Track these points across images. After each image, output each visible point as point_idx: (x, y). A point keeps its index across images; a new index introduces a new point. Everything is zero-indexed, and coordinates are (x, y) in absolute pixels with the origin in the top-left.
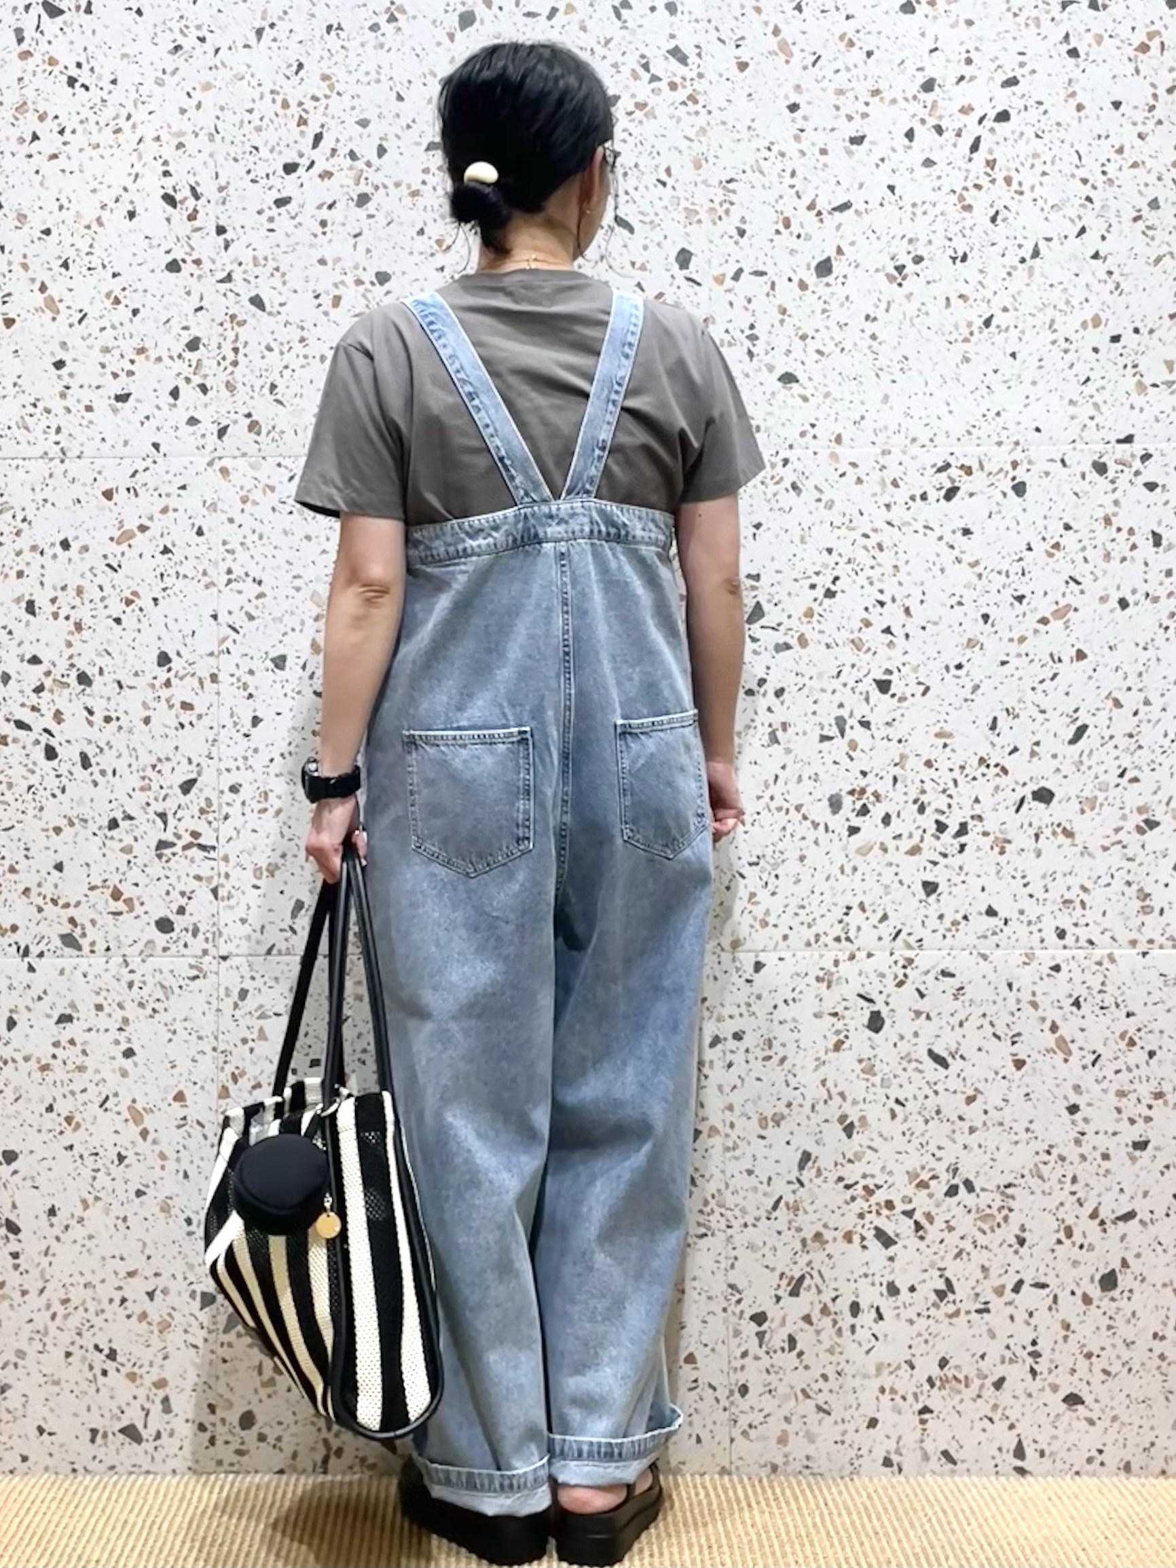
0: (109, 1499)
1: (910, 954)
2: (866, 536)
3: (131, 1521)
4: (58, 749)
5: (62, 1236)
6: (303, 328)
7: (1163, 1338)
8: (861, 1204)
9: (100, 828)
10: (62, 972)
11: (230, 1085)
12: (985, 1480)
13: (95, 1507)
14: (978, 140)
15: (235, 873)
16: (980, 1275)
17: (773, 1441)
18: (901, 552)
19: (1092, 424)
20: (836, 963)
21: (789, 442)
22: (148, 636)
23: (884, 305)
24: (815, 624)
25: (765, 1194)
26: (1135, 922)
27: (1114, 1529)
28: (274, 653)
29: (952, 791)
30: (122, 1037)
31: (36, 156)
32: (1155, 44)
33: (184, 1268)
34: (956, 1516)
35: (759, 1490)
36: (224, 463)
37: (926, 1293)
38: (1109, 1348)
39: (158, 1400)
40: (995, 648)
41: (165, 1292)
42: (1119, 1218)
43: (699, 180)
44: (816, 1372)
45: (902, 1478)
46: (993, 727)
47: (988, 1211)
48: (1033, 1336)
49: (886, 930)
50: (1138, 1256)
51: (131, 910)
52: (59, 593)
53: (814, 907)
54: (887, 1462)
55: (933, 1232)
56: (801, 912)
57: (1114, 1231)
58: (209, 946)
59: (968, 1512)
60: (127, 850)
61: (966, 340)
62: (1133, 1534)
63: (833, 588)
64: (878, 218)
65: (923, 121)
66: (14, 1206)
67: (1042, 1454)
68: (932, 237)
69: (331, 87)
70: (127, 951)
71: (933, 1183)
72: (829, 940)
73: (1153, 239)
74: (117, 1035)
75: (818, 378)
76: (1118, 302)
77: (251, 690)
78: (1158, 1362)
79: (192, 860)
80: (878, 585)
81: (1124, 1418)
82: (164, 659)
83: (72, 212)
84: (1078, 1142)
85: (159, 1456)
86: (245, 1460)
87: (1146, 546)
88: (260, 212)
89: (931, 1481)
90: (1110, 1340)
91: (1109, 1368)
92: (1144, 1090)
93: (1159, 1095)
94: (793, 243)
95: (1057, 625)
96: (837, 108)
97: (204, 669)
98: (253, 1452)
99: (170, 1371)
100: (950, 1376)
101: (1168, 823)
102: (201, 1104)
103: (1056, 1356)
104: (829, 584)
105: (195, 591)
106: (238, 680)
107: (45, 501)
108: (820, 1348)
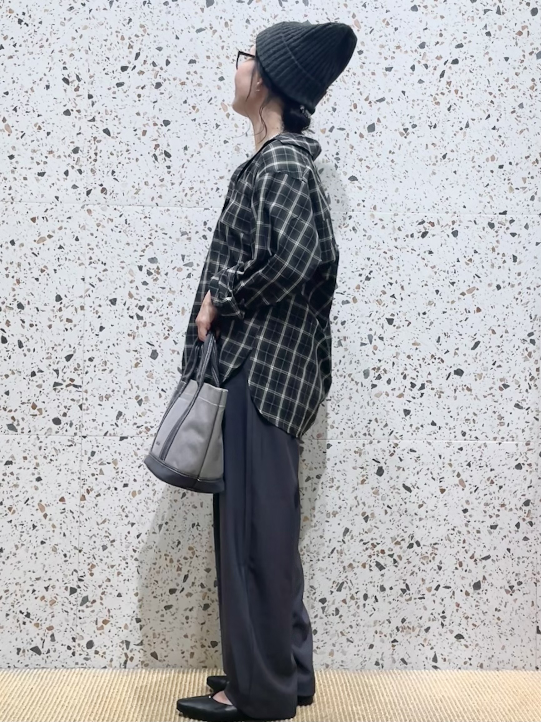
1: (396, 441)
2: (385, 253)
4: (8, 339)
5: (6, 562)
6: (128, 145)
7: (500, 610)
8: (370, 551)
9: (27, 376)
10: (8, 441)
11: (86, 494)
12: (419, 671)
14: (444, 72)
15: (89, 398)
16: (421, 582)
17: (327, 654)
18: (400, 259)
19: (488, 205)
20: (364, 445)
21: (352, 208)
22: (51, 287)
23: (398, 146)
24: (361, 292)
25: (328, 547)
26: (496, 429)
27: (473, 692)
28: (111, 297)
29: (419, 369)
30: (36, 472)
31: (2, 57)
32: (525, 32)
33: (62, 576)
35: (320, 675)
36: (90, 207)
37: (397, 590)
38: (476, 614)
39: (49, 635)
40: (441, 306)
41: (53, 587)
42: (483, 559)
44: (347, 624)
45: (383, 670)
46: (438, 341)
47: (426, 555)
48: (443, 609)
49: (387, 431)
51: (41, 414)
52: (9, 266)
53: (355, 419)
54: (377, 664)
55: (401, 564)
56: (349, 422)
57: (481, 564)
58: (78, 431)
59: (411, 685)
60: (39, 386)
61: (434, 164)
63: (369, 276)
64: (397, 106)
65: (419, 62)
67: (445, 660)
68: (421, 116)
69: (145, 31)
70: (38, 432)
71: (402, 543)
72: (361, 435)
73: (520, 122)
74: (33, 471)
75: (367, 179)
76: (502, 149)
77: (99, 314)
78: (497, 621)
79: (70, 392)
80: (390, 275)
81: (481, 644)
82: (58, 298)
83: (19, 84)
84: (466, 525)
85: (49, 661)
86: (88, 662)
87: (510, 261)
88: (109, 89)
89: (396, 672)
90: (477, 611)
91: (475, 623)
92: (497, 503)
93: (503, 505)
94: (358, 116)
95: (468, 296)
96: (380, 54)
97: (78, 303)
98: (92, 659)
99: (55, 622)
100: (406, 626)
101: (513, 386)
102: (72, 503)
103: (453, 618)
104: (367, 274)
105: (74, 267)
106: (94, 309)
107: (3, 221)
108: (349, 614)
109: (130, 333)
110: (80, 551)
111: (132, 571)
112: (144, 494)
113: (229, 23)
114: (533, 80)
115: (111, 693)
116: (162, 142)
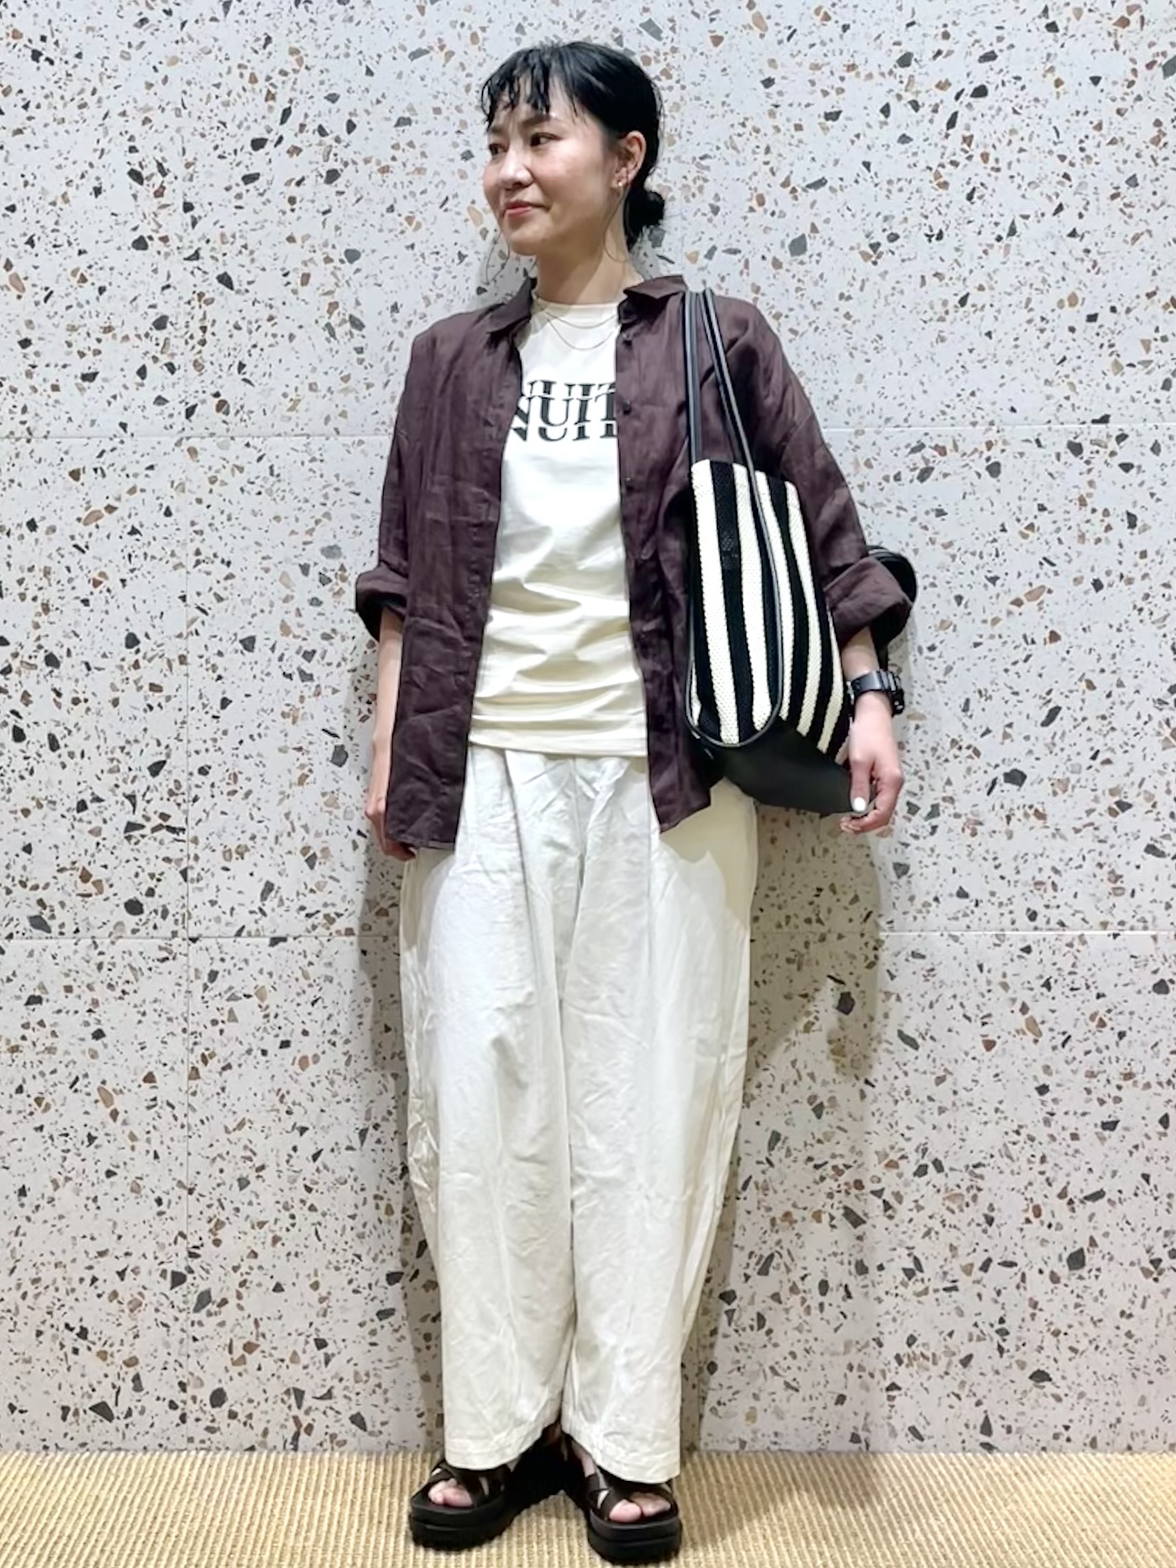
0: (80, 1475)
1: (881, 935)
3: (103, 1497)
4: (26, 731)
5: (33, 1217)
6: (271, 307)
7: (1130, 1316)
8: (830, 1184)
9: (68, 810)
10: (31, 954)
11: (200, 1066)
12: (952, 1455)
13: (68, 1483)
14: (955, 116)
15: (203, 856)
16: (948, 1254)
17: (741, 1418)
18: (873, 530)
19: (1066, 404)
20: (807, 944)
22: (116, 616)
23: (858, 284)
26: (1106, 904)
27: (1081, 1505)
28: (243, 635)
29: (925, 773)
30: (91, 1018)
32: (1135, 19)
33: (154, 1247)
34: (923, 1491)
35: (728, 1466)
36: (194, 443)
37: (894, 1272)
38: (1076, 1325)
39: (129, 1378)
40: (968, 630)
41: (136, 1271)
42: (1087, 1198)
43: (672, 156)
44: (785, 1348)
45: (870, 1454)
46: (966, 708)
47: (957, 1191)
48: (1002, 1313)
49: (857, 912)
50: (1106, 1235)
51: (100, 892)
52: (26, 574)
53: (785, 889)
54: (855, 1439)
55: (902, 1211)
56: (772, 894)
57: (1083, 1211)
58: (179, 928)
59: (935, 1487)
60: (96, 832)
61: (942, 319)
62: (1099, 1509)
64: (853, 196)
65: (899, 97)
67: (1009, 1430)
68: (908, 213)
69: (300, 61)
70: (95, 932)
71: (901, 1162)
72: (800, 922)
73: (1130, 216)
74: (87, 1017)
76: (1095, 280)
77: (219, 672)
78: (1125, 1340)
79: (161, 843)
81: (1091, 1394)
82: (132, 641)
83: (38, 188)
84: (1047, 1122)
85: (130, 1433)
86: (216, 1437)
87: (1121, 527)
88: (228, 189)
89: (898, 1457)
90: (1079, 1318)
91: (1076, 1346)
92: (1114, 1071)
93: (1128, 1076)
94: (768, 220)
95: (1030, 607)
96: (813, 83)
97: (173, 650)
98: (223, 1428)
99: (140, 1349)
100: (918, 1353)
101: (1140, 805)
102: (171, 1086)
103: (1024, 1334)
105: (163, 572)
106: (207, 661)
107: (12, 481)
108: (789, 1326)
109: (287, 709)
110: (191, 1192)
111: (303, 1234)
112: (325, 1065)
113: (480, 33)
114: (1158, 123)
116: (344, 296)
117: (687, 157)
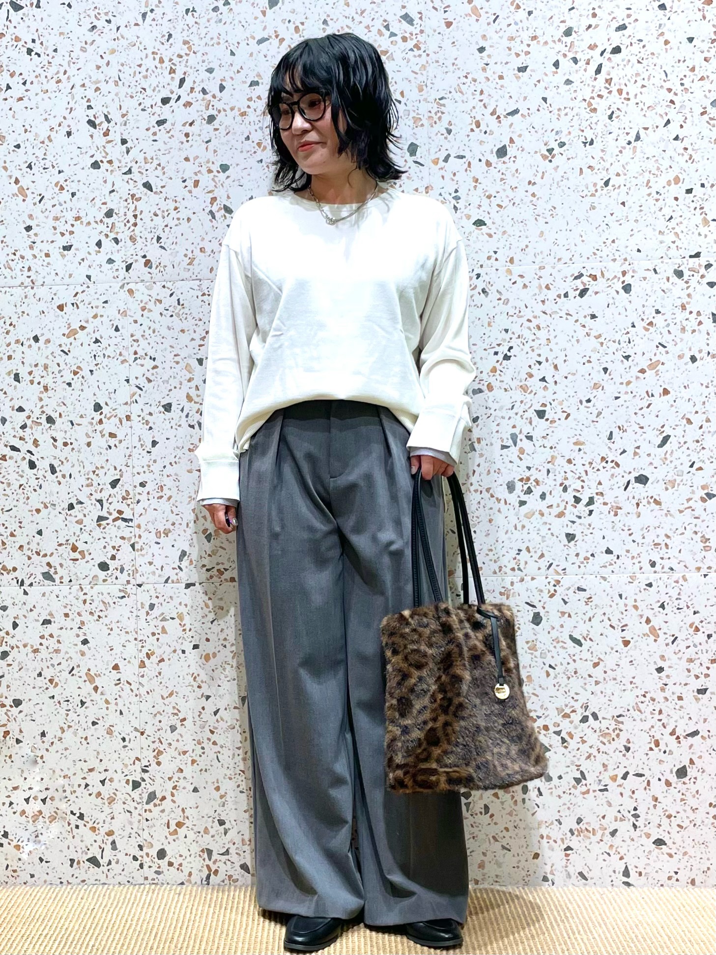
0: (83, 897)
1: (558, 578)
2: (529, 321)
4: (36, 462)
5: (50, 749)
6: (176, 202)
9: (63, 509)
10: (44, 595)
11: (146, 660)
12: (605, 889)
13: (75, 902)
14: (600, 66)
15: (143, 535)
16: (602, 769)
17: (477, 867)
18: (551, 330)
19: (673, 246)
20: (512, 584)
21: (480, 263)
22: (88, 393)
23: (540, 175)
24: (498, 377)
26: (699, 556)
27: (683, 917)
28: (164, 402)
29: (584, 478)
30: (80, 632)
31: (10, 100)
33: (121, 766)
34: (586, 909)
36: (131, 286)
37: (569, 779)
38: (682, 812)
39: (109, 842)
40: (611, 389)
41: (111, 780)
42: (688, 735)
43: (422, 98)
44: (501, 827)
45: (554, 887)
46: (610, 438)
47: (607, 731)
48: (635, 805)
49: (543, 563)
50: (700, 757)
51: (84, 557)
52: (33, 369)
53: (498, 550)
54: (546, 879)
55: (573, 744)
56: (491, 553)
57: (686, 743)
58: (130, 578)
60: (79, 522)
61: (593, 195)
62: (694, 920)
63: (509, 354)
64: (537, 119)
65: (565, 55)
66: (21, 731)
67: (640, 874)
68: (571, 129)
69: (189, 48)
70: (81, 582)
71: (572, 714)
72: (508, 570)
73: (714, 126)
74: (78, 631)
75: (498, 221)
76: (691, 167)
77: (150, 425)
78: (712, 820)
79: (119, 528)
80: (537, 352)
81: (691, 852)
82: (98, 407)
83: (33, 133)
84: (663, 690)
85: (110, 875)
86: (161, 877)
87: (708, 322)
88: (147, 130)
89: (572, 890)
90: (683, 807)
91: (682, 824)
92: (705, 658)
93: (713, 661)
94: (482, 137)
95: (649, 373)
96: (510, 49)
97: (122, 412)
98: (166, 872)
99: (116, 826)
100: (584, 828)
102: (129, 672)
103: (649, 817)
104: (506, 351)
105: (115, 364)
106: (143, 419)
107: (23, 312)
108: (504, 812)
110: (142, 734)
111: (210, 758)
112: (220, 658)
113: (301, 27)
115: (193, 915)
116: (220, 193)
117: (431, 99)
